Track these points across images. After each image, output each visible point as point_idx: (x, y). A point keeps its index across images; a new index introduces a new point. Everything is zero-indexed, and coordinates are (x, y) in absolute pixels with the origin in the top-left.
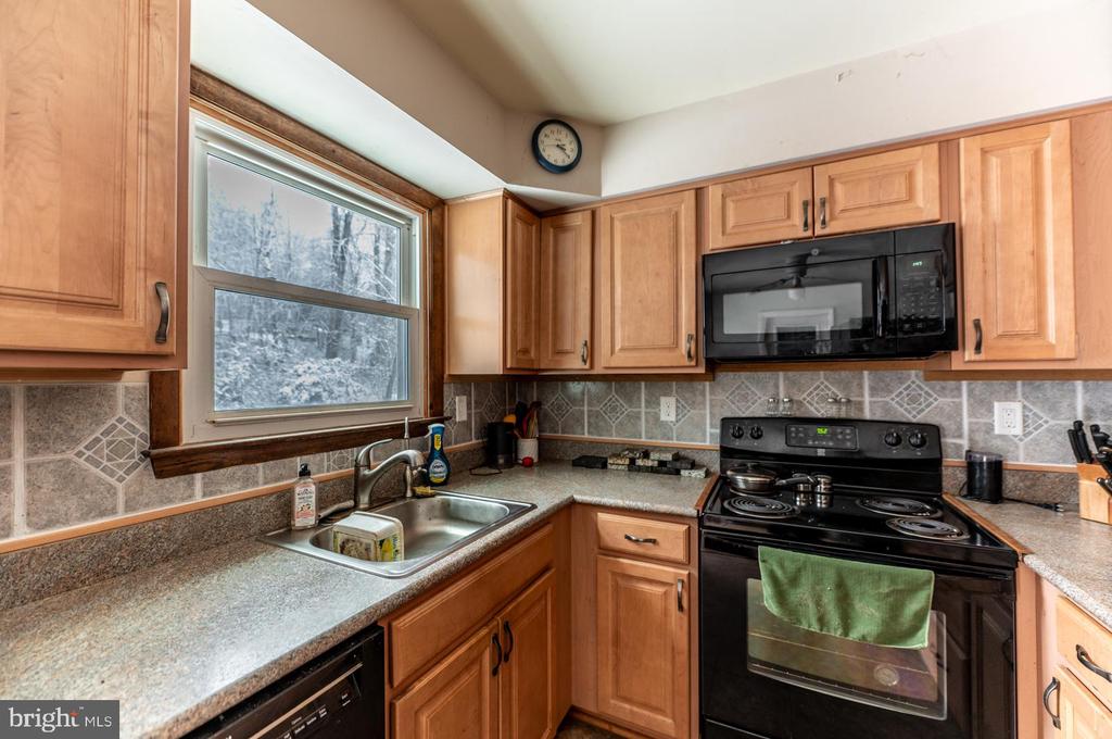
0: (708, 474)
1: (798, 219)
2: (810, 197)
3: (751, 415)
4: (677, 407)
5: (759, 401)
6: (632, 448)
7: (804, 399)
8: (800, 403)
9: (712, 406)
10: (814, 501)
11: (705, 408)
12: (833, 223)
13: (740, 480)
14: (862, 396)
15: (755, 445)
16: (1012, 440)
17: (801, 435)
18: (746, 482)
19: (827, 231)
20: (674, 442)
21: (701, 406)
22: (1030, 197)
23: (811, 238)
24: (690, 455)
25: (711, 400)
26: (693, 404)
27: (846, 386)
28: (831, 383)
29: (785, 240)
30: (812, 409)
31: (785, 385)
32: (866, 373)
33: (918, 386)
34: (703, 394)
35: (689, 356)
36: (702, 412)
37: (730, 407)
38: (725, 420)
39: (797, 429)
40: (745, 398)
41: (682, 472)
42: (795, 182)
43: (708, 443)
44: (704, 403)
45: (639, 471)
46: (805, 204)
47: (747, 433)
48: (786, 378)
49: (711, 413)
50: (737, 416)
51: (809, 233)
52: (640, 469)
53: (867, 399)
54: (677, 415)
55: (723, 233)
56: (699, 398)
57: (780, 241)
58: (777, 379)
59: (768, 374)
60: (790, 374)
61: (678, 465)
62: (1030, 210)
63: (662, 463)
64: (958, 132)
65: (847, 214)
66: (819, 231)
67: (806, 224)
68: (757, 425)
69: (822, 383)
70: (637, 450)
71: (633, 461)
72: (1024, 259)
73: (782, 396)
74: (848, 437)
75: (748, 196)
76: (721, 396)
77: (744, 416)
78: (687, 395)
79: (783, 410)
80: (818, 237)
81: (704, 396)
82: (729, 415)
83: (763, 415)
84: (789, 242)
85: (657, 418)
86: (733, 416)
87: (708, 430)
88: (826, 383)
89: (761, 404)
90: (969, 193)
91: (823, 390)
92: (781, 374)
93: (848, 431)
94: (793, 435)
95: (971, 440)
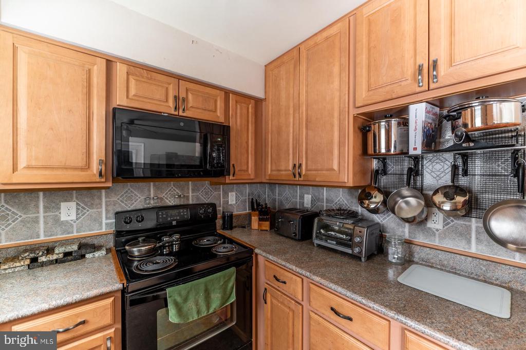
0: (109, 251)
1: (171, 103)
2: (177, 95)
3: (134, 208)
4: (78, 209)
5: (139, 199)
6: (32, 248)
7: (164, 196)
8: (162, 199)
9: (107, 205)
10: (172, 249)
11: (101, 207)
12: (187, 111)
13: (135, 251)
14: (189, 193)
15: (140, 226)
16: (233, 206)
17: (165, 216)
18: (139, 251)
19: (184, 114)
20: (75, 234)
21: (99, 206)
22: (246, 123)
23: (177, 115)
24: (90, 241)
25: (106, 202)
26: (91, 206)
27: (182, 189)
28: (176, 188)
29: (164, 113)
30: (167, 201)
31: (154, 190)
32: (190, 182)
33: (208, 188)
34: (100, 198)
35: (101, 175)
36: (99, 210)
37: (120, 204)
38: (117, 213)
39: (162, 213)
40: (130, 198)
41: (87, 256)
42: (171, 83)
43: (104, 230)
44: (101, 204)
45: (42, 266)
46: (175, 97)
47: (134, 220)
48: (154, 185)
49: (106, 210)
50: (125, 210)
51: (176, 113)
52: (43, 264)
53: (191, 194)
54: (77, 214)
55: (127, 97)
56: (97, 201)
57: (161, 113)
58: (150, 187)
59: (144, 184)
60: (157, 183)
61: (83, 252)
62: (246, 127)
63: (67, 254)
64: (230, 91)
65: (193, 109)
66: (181, 113)
67: (176, 108)
68: (139, 214)
69: (172, 188)
70: (38, 249)
71: (34, 260)
72: (244, 144)
73: (152, 196)
74: (185, 213)
75: (143, 80)
76: (114, 199)
77: (129, 209)
78: (86, 200)
79: (152, 203)
80: (180, 116)
81: (101, 199)
82: (119, 210)
83: (142, 207)
84: (167, 115)
85: (57, 220)
86: (122, 210)
87: (104, 221)
88: (174, 188)
89: (140, 201)
90: (232, 115)
91: (172, 191)
92: (152, 183)
93: (185, 211)
94: (160, 216)
95: (223, 208)
